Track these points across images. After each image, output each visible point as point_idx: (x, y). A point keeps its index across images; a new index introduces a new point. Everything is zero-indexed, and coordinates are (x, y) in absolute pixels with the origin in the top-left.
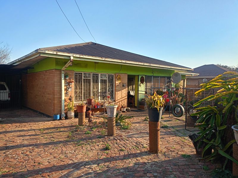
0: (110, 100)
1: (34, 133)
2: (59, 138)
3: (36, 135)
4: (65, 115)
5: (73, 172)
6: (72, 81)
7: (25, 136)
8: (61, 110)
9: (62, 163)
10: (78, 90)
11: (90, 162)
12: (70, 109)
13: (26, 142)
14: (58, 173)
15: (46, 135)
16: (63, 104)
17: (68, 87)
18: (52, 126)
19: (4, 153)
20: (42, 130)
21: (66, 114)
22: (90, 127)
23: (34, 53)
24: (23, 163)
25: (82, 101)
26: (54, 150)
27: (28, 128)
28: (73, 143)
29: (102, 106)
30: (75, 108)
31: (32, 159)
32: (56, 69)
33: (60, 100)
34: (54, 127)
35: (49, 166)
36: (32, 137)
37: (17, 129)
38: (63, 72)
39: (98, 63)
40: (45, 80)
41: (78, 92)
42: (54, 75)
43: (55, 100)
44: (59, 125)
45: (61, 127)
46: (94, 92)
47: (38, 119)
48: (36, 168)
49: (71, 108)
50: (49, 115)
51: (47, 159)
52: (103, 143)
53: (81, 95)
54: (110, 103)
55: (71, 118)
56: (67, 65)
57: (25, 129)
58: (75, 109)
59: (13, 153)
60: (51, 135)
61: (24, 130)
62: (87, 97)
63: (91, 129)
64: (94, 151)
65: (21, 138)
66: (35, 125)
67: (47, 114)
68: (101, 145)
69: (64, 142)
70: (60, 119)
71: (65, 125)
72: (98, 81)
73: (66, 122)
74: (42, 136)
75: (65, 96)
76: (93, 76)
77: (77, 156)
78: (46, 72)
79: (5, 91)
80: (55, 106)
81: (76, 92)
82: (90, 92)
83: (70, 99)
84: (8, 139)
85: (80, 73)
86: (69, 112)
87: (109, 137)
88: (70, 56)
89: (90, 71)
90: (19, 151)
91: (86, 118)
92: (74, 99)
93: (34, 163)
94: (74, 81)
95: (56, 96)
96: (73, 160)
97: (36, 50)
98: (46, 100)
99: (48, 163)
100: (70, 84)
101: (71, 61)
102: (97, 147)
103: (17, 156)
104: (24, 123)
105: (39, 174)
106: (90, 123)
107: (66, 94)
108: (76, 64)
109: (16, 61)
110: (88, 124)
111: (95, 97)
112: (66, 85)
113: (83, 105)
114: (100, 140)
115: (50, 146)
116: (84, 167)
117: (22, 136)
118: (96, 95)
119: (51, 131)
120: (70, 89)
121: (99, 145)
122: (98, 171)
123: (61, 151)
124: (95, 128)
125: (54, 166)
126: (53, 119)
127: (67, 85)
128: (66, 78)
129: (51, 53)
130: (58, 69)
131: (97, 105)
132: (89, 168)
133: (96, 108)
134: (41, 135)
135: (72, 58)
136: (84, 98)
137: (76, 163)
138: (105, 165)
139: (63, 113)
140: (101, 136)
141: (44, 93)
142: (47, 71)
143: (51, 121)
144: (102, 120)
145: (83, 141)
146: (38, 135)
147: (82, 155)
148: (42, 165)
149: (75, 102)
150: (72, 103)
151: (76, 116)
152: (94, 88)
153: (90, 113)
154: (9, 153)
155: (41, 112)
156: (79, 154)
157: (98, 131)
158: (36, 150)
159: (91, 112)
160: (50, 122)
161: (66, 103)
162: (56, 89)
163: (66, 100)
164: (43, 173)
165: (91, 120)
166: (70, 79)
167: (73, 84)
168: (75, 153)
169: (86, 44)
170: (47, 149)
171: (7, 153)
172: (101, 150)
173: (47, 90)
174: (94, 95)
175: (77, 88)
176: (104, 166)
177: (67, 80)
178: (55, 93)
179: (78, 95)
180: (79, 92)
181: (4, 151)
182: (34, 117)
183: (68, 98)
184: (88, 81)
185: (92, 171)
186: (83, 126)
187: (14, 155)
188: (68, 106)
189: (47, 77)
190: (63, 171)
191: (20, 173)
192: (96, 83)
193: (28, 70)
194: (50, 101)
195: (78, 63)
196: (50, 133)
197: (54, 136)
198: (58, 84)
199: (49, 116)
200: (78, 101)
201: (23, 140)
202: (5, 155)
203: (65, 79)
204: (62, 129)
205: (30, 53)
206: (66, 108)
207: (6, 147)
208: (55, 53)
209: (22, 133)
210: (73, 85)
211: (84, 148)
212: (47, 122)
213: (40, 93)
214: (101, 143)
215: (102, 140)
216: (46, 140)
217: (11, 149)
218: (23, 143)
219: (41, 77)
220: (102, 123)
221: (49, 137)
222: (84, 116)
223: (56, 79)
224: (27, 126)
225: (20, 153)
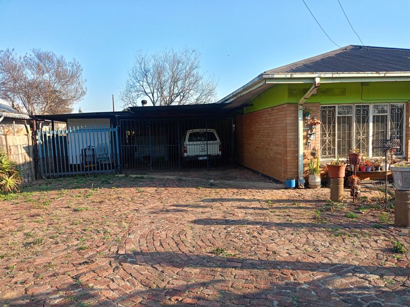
0: (394, 156)
1: (259, 205)
2: (299, 217)
3: (262, 209)
4: (304, 182)
5: (333, 278)
6: (316, 122)
7: (248, 208)
8: (297, 173)
9: (310, 260)
10: (327, 138)
11: (364, 269)
12: (313, 171)
13: (250, 218)
14: (307, 275)
15: (277, 210)
16: (301, 161)
17: (309, 133)
18: (284, 198)
19: (225, 229)
20: (270, 202)
21: (306, 179)
22: (355, 205)
23: (256, 80)
24: (252, 247)
25: (334, 157)
26: (293, 236)
27: (250, 197)
28: (324, 229)
29: (377, 169)
30: (322, 169)
31: (263, 245)
32: (288, 103)
33: (296, 155)
34: (288, 200)
35: (291, 260)
36: (257, 211)
37: (235, 197)
38: (301, 107)
39: (367, 84)
40: (271, 123)
41: (327, 140)
42: (286, 114)
43: (288, 155)
44: (295, 196)
45: (300, 201)
46: (358, 141)
47: (262, 184)
48: (271, 258)
49: (315, 170)
50: (277, 179)
51: (286, 248)
52: (387, 239)
53: (332, 147)
54: (395, 162)
55: (315, 187)
56: (308, 94)
57: (246, 198)
58: (323, 172)
59: (236, 231)
60: (286, 212)
61: (244, 199)
62: (344, 149)
63: (356, 209)
64: (368, 250)
65: (242, 210)
66: (259, 193)
67: (274, 177)
68: (382, 241)
69: (308, 226)
70: (297, 187)
71: (307, 198)
72: (368, 120)
73: (308, 194)
74: (271, 212)
75: (305, 149)
76: (358, 110)
77: (335, 253)
78: (272, 110)
79: (215, 142)
80: (287, 165)
81: (323, 142)
82: (350, 140)
83: (313, 154)
84: (226, 210)
85: (330, 107)
86: (311, 177)
87: (398, 229)
88: (314, 78)
89: (352, 101)
90: (244, 229)
91: (344, 187)
92: (319, 153)
93: (267, 250)
94: (319, 122)
95: (289, 149)
96: (330, 258)
97: (259, 76)
98: (272, 155)
99: (287, 255)
100: (313, 127)
101: (316, 87)
102: (374, 244)
103: (241, 235)
104: (243, 190)
105: (276, 268)
106: (353, 198)
107: (306, 144)
108: (325, 90)
109: (229, 97)
110: (348, 201)
111: (361, 151)
112: (306, 129)
113: (340, 165)
114: (379, 231)
115: (287, 229)
116: (353, 274)
117: (243, 208)
118: (363, 145)
119: (284, 206)
120: (312, 136)
121: (378, 241)
122: (382, 287)
123: (305, 239)
124: (365, 208)
125: (298, 261)
126: (284, 186)
127: (308, 130)
128: (306, 118)
129: (283, 76)
130: (292, 103)
131: (366, 165)
132: (362, 278)
133: (365, 171)
134: (270, 210)
135: (318, 81)
136: (339, 153)
137: (336, 264)
138: (398, 280)
139: (301, 178)
140: (381, 226)
141: (269, 144)
142: (275, 108)
143: (283, 190)
144: (377, 194)
145: (343, 229)
146: (265, 209)
147: (346, 254)
148: (279, 257)
149: (321, 160)
150: (316, 160)
151: (324, 184)
152: (358, 133)
153: (354, 180)
154: (230, 229)
155: (265, 173)
156: (339, 250)
157: (372, 215)
158: (267, 231)
159: (356, 179)
160: (280, 191)
161: (306, 160)
162: (290, 136)
163: (307, 154)
164: (283, 268)
165: (357, 193)
166: (313, 119)
167: (318, 127)
168: (330, 246)
169: (340, 51)
170: (282, 232)
171: (228, 230)
172: (384, 251)
173: (274, 139)
174: (358, 147)
175: (325, 134)
176: (395, 282)
177: (308, 120)
178: (288, 144)
179: (327, 146)
180: (330, 142)
181: (224, 226)
182: (255, 181)
183: (310, 151)
184: (345, 121)
185: (371, 286)
186: (340, 202)
187: (238, 234)
188: (309, 165)
189: (274, 117)
190: (314, 272)
191: (250, 262)
192: (364, 122)
193: (245, 108)
194: (280, 156)
195: (327, 89)
196: (283, 208)
197: (290, 214)
198: (293, 128)
199: (277, 182)
200: (328, 157)
201: (246, 213)
202: (226, 231)
203: (304, 119)
204: (301, 203)
205: (251, 82)
206: (306, 169)
207: (226, 220)
208: (289, 76)
209: (243, 204)
210: (318, 129)
211: (347, 242)
212: (276, 191)
213: (262, 143)
214: (382, 238)
215: (383, 233)
216: (278, 219)
217: (232, 224)
218: (246, 218)
219: (264, 119)
220: (379, 200)
221: (282, 214)
222: (342, 185)
223: (289, 120)
224: (248, 194)
225: (245, 232)
